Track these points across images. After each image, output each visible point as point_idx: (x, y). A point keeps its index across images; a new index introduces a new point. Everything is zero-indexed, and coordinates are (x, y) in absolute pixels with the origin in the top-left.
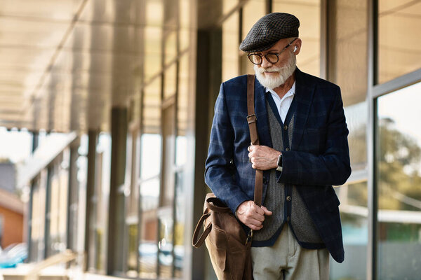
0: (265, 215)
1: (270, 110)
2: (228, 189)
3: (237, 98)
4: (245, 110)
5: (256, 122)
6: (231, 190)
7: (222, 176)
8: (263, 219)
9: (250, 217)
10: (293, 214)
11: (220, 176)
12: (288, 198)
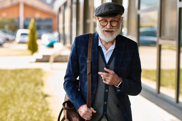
0: (93, 113)
1: (100, 56)
2: (74, 97)
3: (83, 48)
4: (86, 55)
5: (91, 62)
6: (76, 97)
7: (72, 88)
8: (91, 116)
9: (84, 114)
10: (108, 111)
11: (71, 88)
12: (105, 103)
